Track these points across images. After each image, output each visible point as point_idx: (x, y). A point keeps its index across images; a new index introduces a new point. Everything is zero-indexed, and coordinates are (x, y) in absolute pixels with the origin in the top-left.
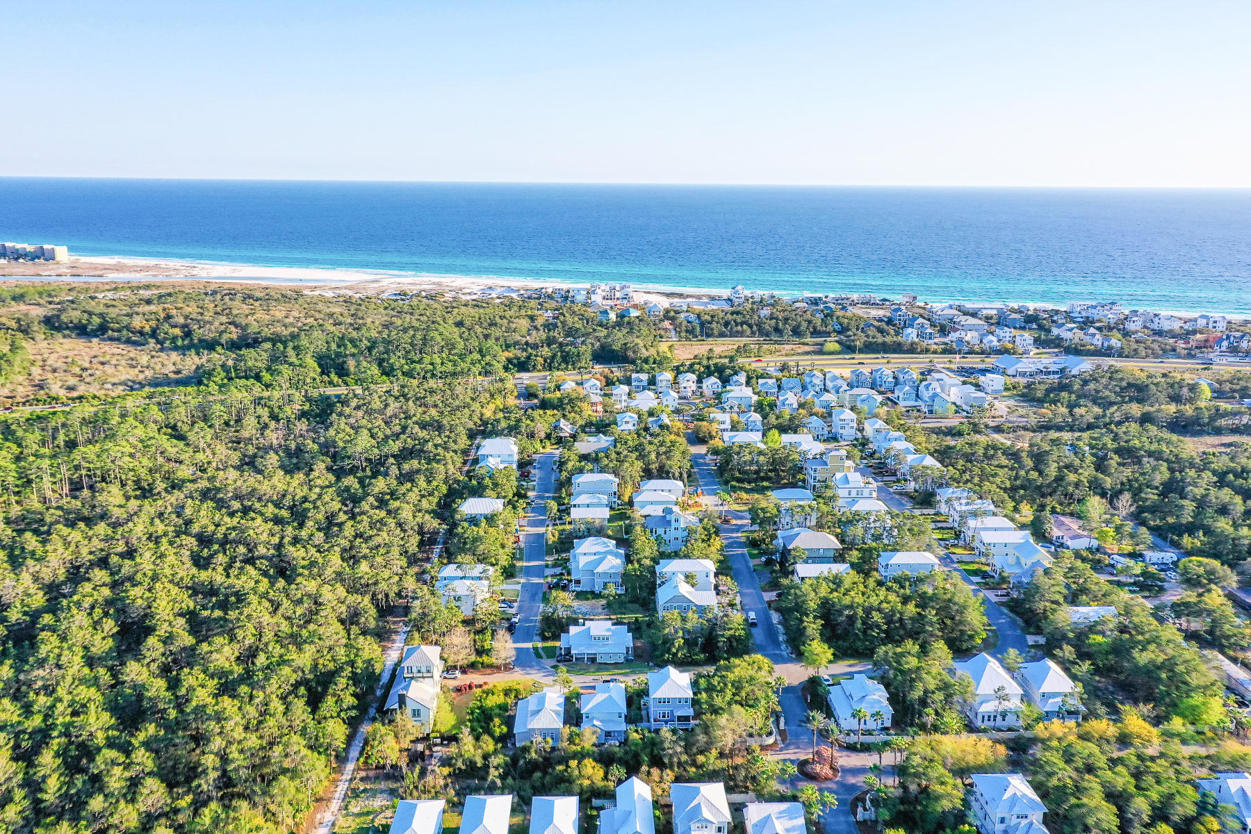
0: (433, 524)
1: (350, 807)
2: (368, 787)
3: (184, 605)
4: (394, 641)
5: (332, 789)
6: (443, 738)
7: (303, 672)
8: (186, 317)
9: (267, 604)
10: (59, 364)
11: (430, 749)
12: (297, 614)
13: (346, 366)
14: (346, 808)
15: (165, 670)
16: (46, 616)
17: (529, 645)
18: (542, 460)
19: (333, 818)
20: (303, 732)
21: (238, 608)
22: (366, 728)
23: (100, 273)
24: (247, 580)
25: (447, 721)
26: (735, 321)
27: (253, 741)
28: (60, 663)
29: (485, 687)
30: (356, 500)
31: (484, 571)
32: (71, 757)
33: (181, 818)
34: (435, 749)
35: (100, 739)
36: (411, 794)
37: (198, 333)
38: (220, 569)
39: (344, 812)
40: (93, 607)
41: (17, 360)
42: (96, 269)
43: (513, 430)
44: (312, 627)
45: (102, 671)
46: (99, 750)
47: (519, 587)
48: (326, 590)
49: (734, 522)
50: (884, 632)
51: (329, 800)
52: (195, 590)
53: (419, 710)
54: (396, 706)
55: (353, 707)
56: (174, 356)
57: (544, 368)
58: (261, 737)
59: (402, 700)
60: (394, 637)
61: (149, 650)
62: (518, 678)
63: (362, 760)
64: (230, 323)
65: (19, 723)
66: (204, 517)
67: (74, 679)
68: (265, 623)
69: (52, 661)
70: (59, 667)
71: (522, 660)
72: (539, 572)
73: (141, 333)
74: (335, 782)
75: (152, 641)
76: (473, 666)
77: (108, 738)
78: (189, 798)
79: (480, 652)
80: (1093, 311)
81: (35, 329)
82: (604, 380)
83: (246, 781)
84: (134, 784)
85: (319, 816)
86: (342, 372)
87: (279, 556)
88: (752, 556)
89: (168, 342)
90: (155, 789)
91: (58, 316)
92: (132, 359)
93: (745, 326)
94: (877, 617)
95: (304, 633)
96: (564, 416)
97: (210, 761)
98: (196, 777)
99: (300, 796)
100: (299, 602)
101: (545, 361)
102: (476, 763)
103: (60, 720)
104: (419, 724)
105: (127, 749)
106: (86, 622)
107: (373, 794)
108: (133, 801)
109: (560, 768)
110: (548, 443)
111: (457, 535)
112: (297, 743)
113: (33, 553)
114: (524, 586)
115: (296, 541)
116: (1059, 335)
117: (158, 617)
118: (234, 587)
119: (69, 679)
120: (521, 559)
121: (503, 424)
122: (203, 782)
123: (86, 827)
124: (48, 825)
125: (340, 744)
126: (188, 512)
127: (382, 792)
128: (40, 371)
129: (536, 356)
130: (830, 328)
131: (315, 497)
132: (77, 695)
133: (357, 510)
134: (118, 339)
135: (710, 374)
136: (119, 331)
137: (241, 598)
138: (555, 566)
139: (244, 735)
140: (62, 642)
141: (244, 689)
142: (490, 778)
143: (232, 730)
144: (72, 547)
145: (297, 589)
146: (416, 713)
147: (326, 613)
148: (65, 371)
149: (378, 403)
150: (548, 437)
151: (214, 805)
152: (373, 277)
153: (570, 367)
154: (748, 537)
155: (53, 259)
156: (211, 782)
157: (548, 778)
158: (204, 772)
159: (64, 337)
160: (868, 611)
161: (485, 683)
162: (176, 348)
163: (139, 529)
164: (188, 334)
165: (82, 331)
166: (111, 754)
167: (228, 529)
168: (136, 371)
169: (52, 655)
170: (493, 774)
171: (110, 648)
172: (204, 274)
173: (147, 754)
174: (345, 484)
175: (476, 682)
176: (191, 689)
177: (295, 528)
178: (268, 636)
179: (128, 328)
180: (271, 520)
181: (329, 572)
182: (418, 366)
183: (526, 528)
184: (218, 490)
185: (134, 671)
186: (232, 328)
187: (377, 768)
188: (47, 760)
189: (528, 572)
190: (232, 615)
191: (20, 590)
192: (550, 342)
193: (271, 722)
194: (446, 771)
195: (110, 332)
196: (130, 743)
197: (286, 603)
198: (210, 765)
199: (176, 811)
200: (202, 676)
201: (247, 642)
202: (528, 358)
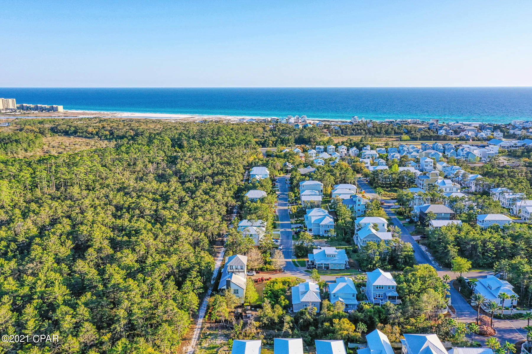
0: (233, 202)
1: (202, 343)
2: (212, 332)
3: (108, 235)
4: (218, 257)
5: (191, 333)
6: (252, 307)
7: (172, 268)
8: (111, 127)
9: (152, 235)
10: (56, 145)
11: (245, 313)
12: (168, 240)
13: (182, 144)
14: (200, 344)
15: (97, 266)
16: (37, 238)
17: (290, 260)
18: (280, 179)
19: (193, 350)
20: (174, 299)
21: (136, 236)
22: (209, 300)
23: (76, 115)
24: (141, 224)
25: (253, 297)
26: (357, 129)
27: (146, 303)
28: (42, 261)
29: (271, 280)
30: (193, 192)
31: (262, 223)
32: (43, 310)
33: (104, 348)
34: (248, 312)
35: (60, 299)
36: (238, 337)
37: (116, 133)
38: (127, 220)
39: (199, 346)
40: (61, 235)
41: (37, 142)
42: (74, 114)
43: (265, 165)
44: (175, 246)
45: (63, 265)
46: (58, 306)
47: (279, 233)
48: (182, 229)
49: (385, 204)
50: (495, 254)
51: (190, 339)
52: (114, 228)
53: (237, 290)
54: (225, 287)
55: (201, 288)
56: (106, 142)
57: (272, 146)
58: (151, 302)
59: (228, 283)
60: (218, 255)
61: (89, 255)
62: (289, 276)
63: (207, 317)
64: (130, 129)
65: (16, 291)
66: (119, 199)
67: (48, 269)
68: (151, 244)
69: (37, 260)
70: (41, 263)
71: (288, 267)
72: (289, 226)
73: (92, 134)
74: (192, 329)
75: (90, 250)
76: (261, 270)
77: (64, 301)
78: (109, 335)
79: (266, 263)
80: (526, 124)
81: (47, 132)
82: (302, 149)
83: (142, 327)
84: (77, 326)
85: (184, 348)
86: (181, 146)
87: (156, 215)
88: (400, 219)
89: (103, 137)
90: (89, 329)
91: (56, 127)
92: (87, 143)
93: (362, 131)
94: (490, 245)
95: (172, 249)
96: (288, 161)
97: (121, 313)
98: (113, 323)
99: (174, 336)
100: (168, 234)
101: (273, 142)
102: (274, 320)
103: (38, 289)
104: (238, 298)
105: (74, 307)
106: (58, 242)
107: (216, 336)
108: (76, 336)
109: (327, 324)
110: (282, 172)
111: (245, 207)
112: (172, 305)
113: (34, 211)
114: (281, 232)
115: (164, 208)
116: (514, 133)
117: (94, 240)
118: (134, 227)
119: (46, 269)
120: (278, 220)
121: (261, 162)
122: (117, 326)
123: (49, 351)
124: (27, 349)
125: (195, 307)
126: (111, 196)
127: (221, 335)
128: (47, 147)
129: (269, 140)
130: (402, 131)
131: (172, 190)
132: (49, 277)
133: (194, 196)
134: (82, 137)
135: (352, 147)
136: (82, 133)
137: (137, 232)
138: (296, 224)
139: (141, 299)
140: (43, 251)
141: (140, 276)
142: (284, 329)
143: (134, 297)
144: (53, 210)
145: (166, 228)
146: (236, 292)
147: (182, 240)
148: (58, 147)
149: (199, 155)
150: (282, 170)
151: (124, 340)
152: (191, 116)
153: (284, 145)
154: (396, 211)
155: (57, 110)
156: (122, 326)
157: (319, 331)
158: (118, 320)
159: (59, 136)
160: (484, 242)
161: (270, 278)
162: (107, 139)
163: (87, 202)
164: (112, 134)
165: (66, 133)
166: (65, 308)
167: (130, 203)
168: (89, 147)
169: (37, 256)
170: (286, 326)
171: (69, 255)
172: (119, 116)
173: (86, 309)
174: (187, 186)
175: (265, 278)
176: (111, 275)
177: (163, 203)
178: (152, 250)
179: (86, 131)
180: (151, 200)
181: (183, 221)
182: (217, 141)
183: (278, 207)
184: (125, 188)
185: (81, 266)
186: (131, 131)
187: (216, 322)
188: (30, 310)
189: (283, 226)
190: (133, 239)
191: (26, 227)
192: (274, 135)
193: (156, 293)
194: (257, 324)
195: (78, 133)
196: (77, 303)
197: (161, 235)
198: (121, 315)
199: (102, 343)
200: (117, 268)
201: (141, 253)
202: (265, 141)
